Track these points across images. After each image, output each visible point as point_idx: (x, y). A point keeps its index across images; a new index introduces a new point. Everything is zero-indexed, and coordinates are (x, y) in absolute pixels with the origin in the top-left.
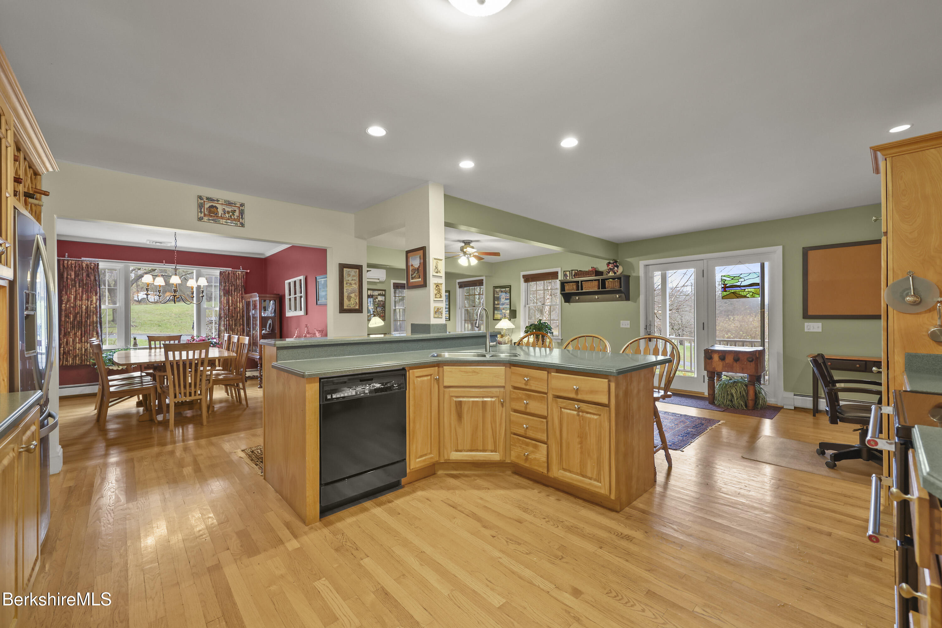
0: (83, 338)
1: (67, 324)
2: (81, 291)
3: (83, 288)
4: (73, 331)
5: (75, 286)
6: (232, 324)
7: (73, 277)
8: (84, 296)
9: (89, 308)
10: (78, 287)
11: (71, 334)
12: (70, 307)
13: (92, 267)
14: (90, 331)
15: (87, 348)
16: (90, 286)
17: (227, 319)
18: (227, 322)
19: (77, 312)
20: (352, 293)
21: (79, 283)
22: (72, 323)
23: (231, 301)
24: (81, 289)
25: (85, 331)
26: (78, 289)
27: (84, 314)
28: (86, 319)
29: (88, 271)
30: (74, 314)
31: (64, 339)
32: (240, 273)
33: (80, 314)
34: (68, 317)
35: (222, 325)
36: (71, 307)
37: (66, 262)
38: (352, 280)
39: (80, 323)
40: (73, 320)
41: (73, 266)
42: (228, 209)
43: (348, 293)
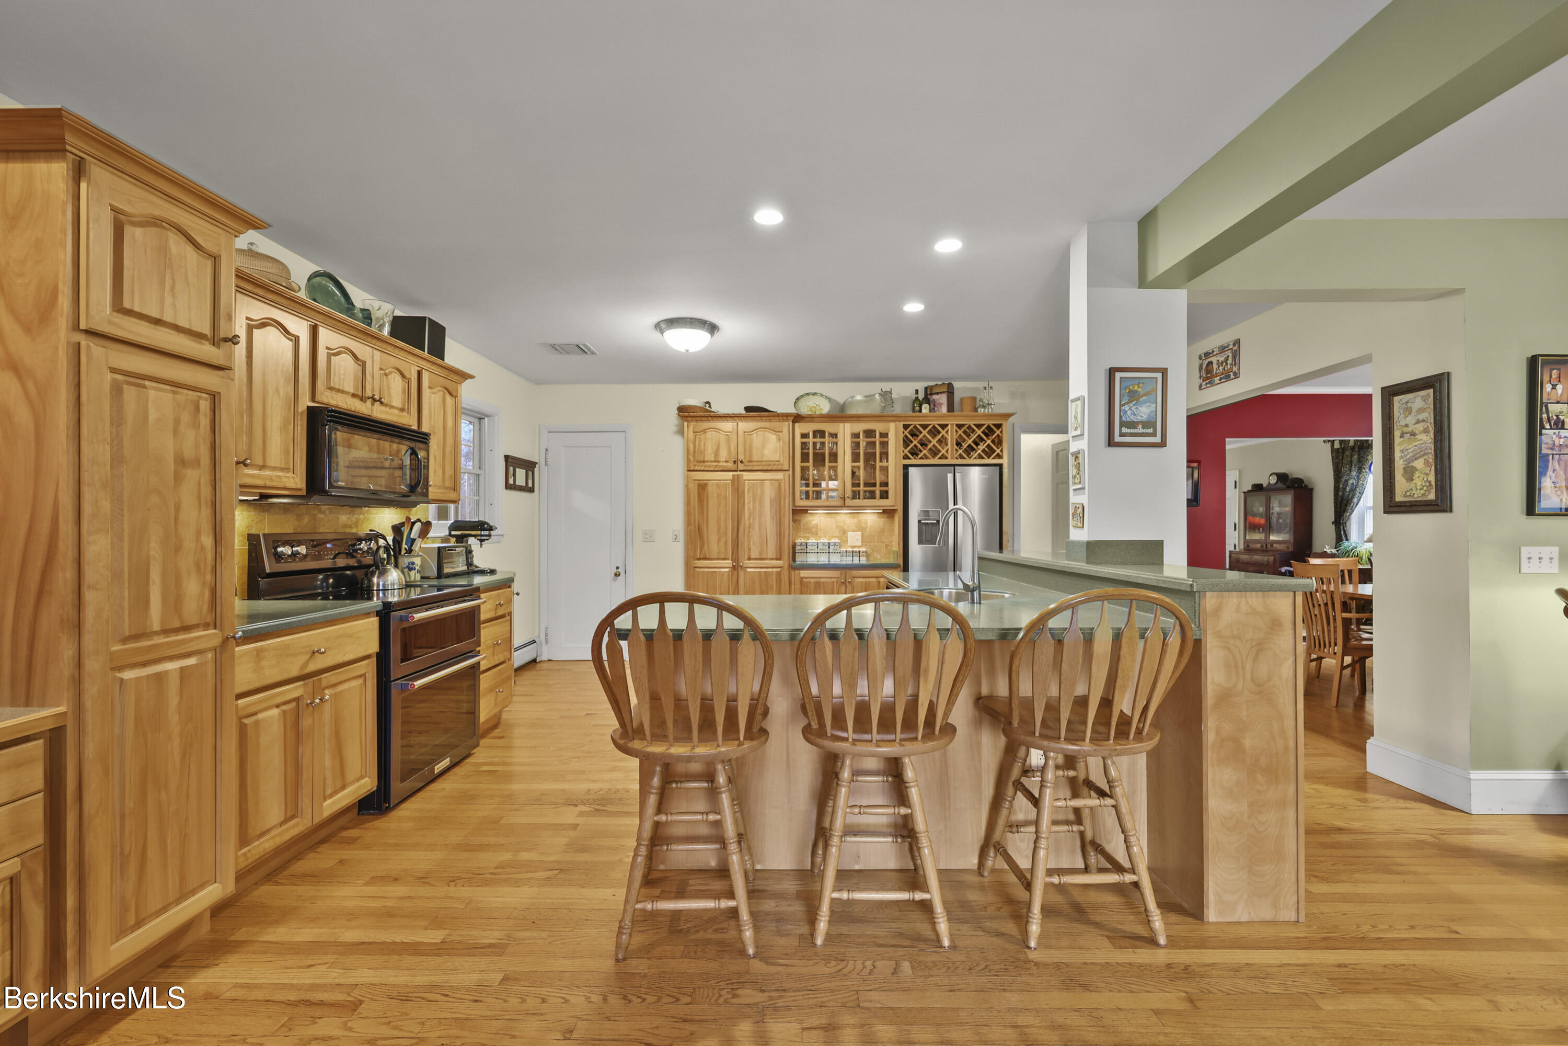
20: (1416, 459)
38: (1418, 422)
42: (1222, 359)
43: (1405, 458)
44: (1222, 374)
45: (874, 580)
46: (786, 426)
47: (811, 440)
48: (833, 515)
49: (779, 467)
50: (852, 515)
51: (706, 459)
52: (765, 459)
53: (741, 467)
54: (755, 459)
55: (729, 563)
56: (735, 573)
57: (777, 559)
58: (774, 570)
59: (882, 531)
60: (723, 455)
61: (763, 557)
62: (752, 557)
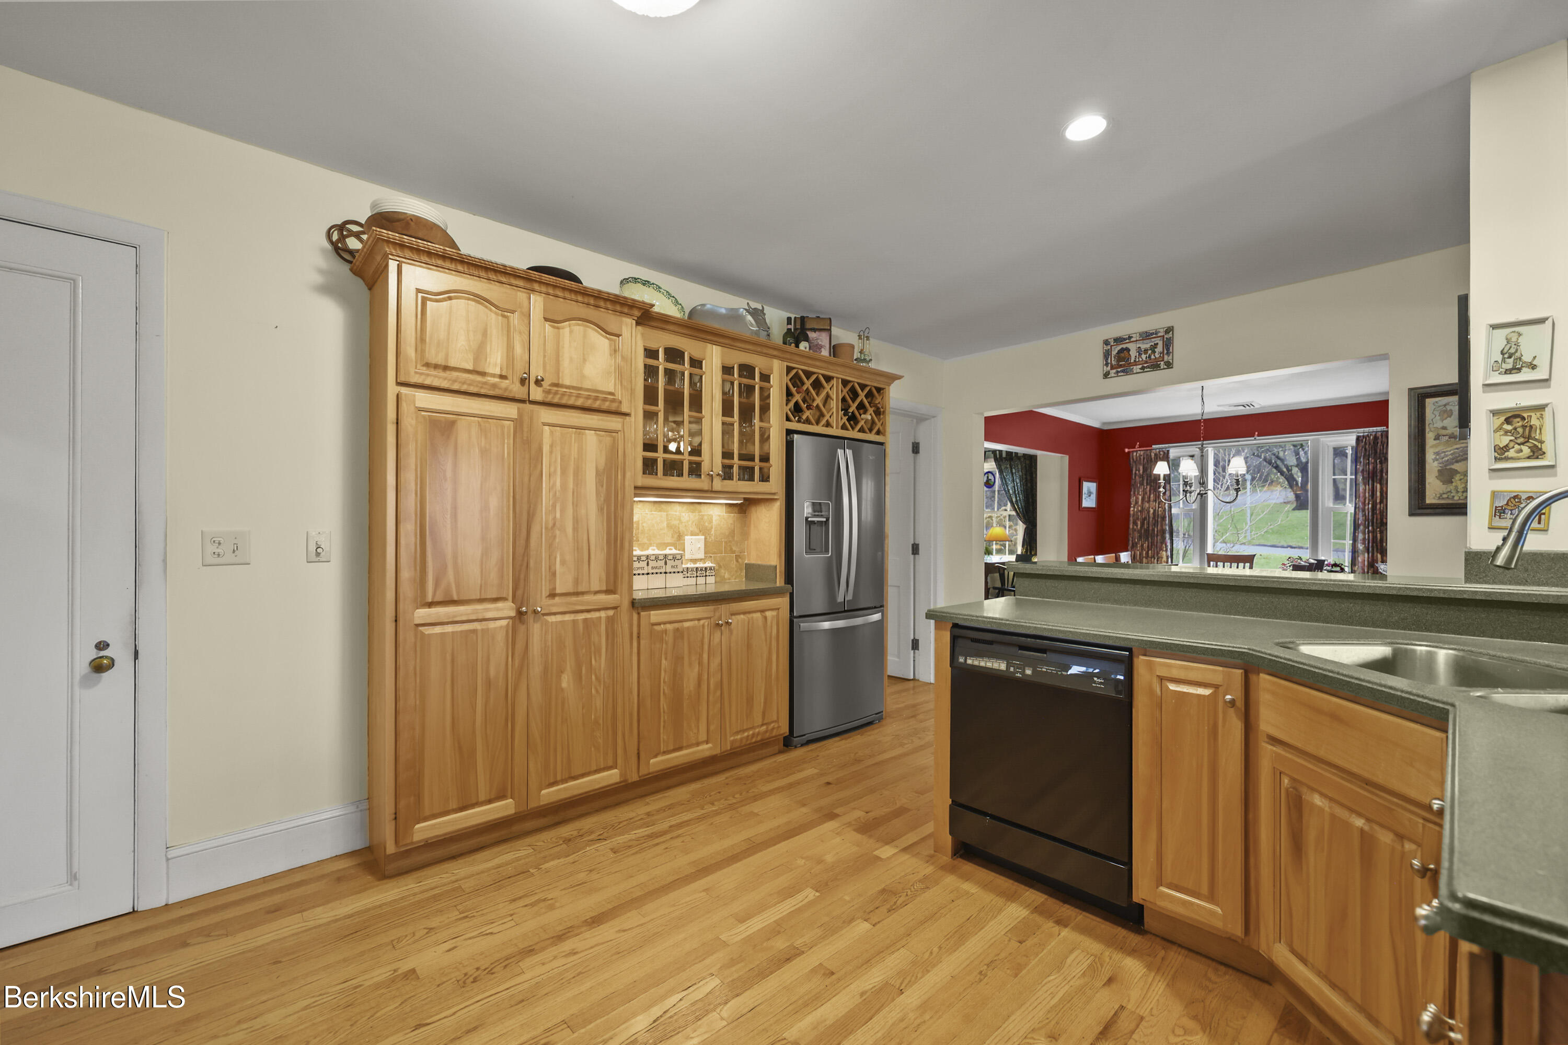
0: (1150, 552)
2: (1148, 489)
3: (1151, 486)
5: (1142, 484)
7: (1141, 472)
8: (1152, 496)
10: (1145, 484)
12: (1138, 511)
13: (1161, 456)
14: (1157, 542)
21: (1147, 480)
22: (1140, 532)
23: (1378, 494)
24: (1148, 487)
25: (1151, 543)
27: (1151, 519)
28: (1154, 527)
34: (1135, 521)
35: (1359, 541)
37: (1135, 454)
39: (1147, 531)
40: (1141, 528)
41: (1142, 458)
42: (1145, 345)
43: (1441, 461)
44: (1146, 362)
45: (758, 615)
46: (627, 326)
47: (662, 363)
48: (663, 506)
49: (614, 407)
50: (692, 507)
51: (452, 363)
52: (587, 385)
53: (537, 394)
54: (567, 382)
55: (507, 609)
56: (522, 628)
57: (608, 592)
58: (603, 614)
59: (732, 533)
60: (495, 362)
61: (580, 589)
62: (558, 591)
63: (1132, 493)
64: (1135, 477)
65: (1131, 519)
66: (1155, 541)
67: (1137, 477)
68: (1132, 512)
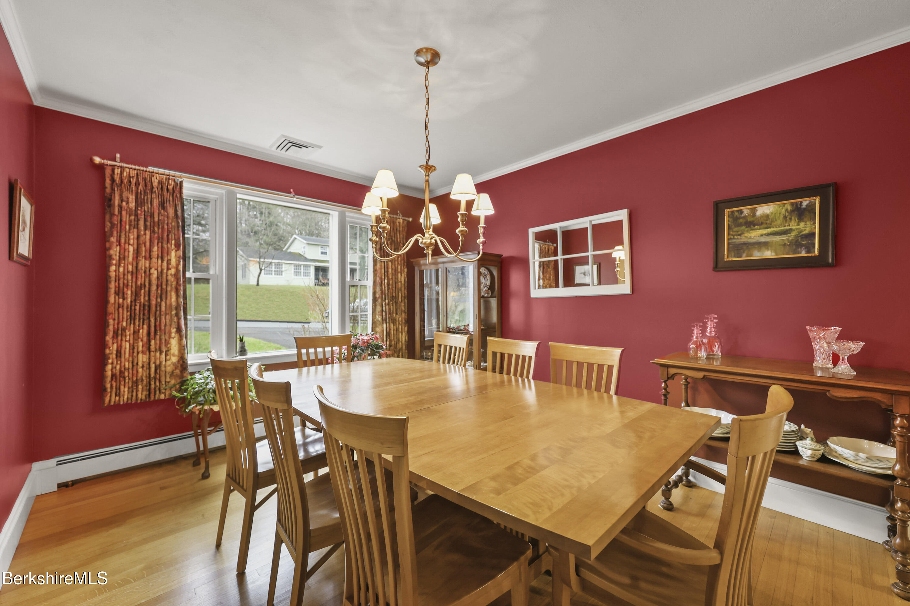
0: (153, 342)
1: (121, 310)
2: (148, 237)
3: (152, 232)
4: (132, 326)
5: (137, 227)
6: (393, 311)
7: (132, 205)
8: (155, 248)
9: (164, 276)
10: (142, 228)
11: (128, 333)
12: (126, 272)
13: (170, 187)
14: (165, 325)
15: (161, 362)
16: (166, 227)
17: (387, 301)
18: (387, 306)
19: (141, 284)
21: (145, 220)
22: (131, 309)
24: (148, 232)
25: (155, 326)
26: (142, 233)
27: (154, 288)
28: (159, 300)
29: (162, 195)
30: (134, 289)
31: (113, 343)
32: (401, 221)
33: (147, 289)
34: (121, 295)
36: (128, 272)
37: (117, 171)
39: (146, 307)
40: (131, 302)
41: (133, 181)
63: (113, 239)
64: (120, 212)
65: (112, 286)
66: (163, 325)
67: (124, 213)
68: (113, 274)
